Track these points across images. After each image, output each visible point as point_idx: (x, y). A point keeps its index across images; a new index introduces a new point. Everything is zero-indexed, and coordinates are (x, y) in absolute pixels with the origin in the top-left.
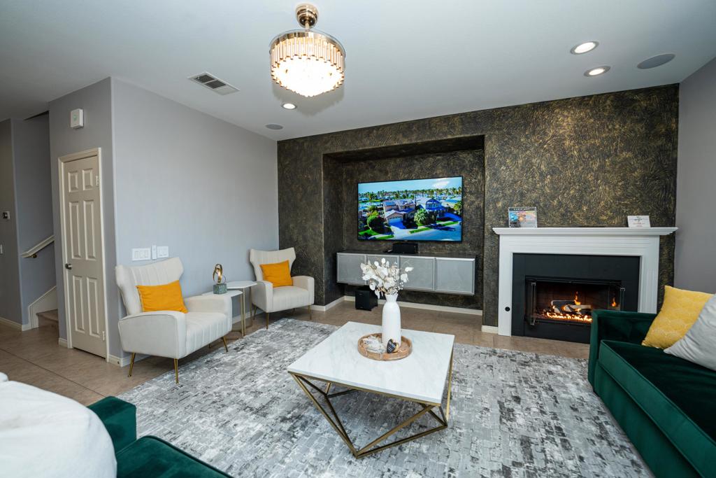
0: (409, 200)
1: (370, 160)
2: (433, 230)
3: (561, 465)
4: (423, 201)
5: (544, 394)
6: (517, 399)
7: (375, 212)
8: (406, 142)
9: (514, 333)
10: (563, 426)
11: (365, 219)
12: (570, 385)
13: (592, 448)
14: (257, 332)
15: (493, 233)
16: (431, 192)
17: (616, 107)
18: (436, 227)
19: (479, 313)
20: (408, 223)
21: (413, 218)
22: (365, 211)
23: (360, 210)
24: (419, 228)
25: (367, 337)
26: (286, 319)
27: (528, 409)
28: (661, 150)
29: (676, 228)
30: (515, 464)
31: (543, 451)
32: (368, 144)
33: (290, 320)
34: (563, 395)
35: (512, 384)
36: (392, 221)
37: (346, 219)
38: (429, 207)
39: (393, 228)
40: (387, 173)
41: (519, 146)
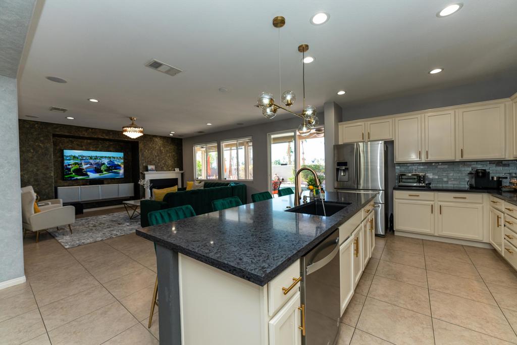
0: (98, 161)
2: (111, 174)
4: (106, 161)
7: (77, 165)
11: (69, 169)
16: (110, 158)
17: (171, 140)
18: (112, 172)
20: (97, 170)
21: (101, 169)
22: (69, 165)
23: (65, 164)
24: (104, 173)
28: (180, 153)
29: (183, 171)
36: (88, 170)
38: (109, 164)
39: (88, 173)
40: (82, 146)
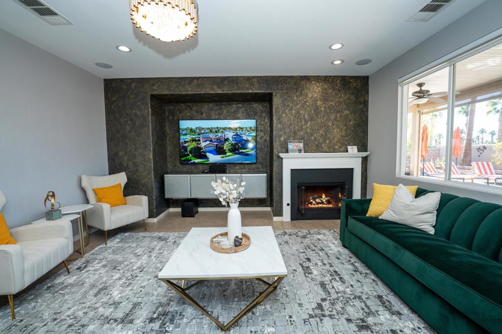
0: (220, 135)
1: (188, 102)
2: (237, 156)
3: (344, 292)
4: (230, 135)
5: (321, 254)
6: (309, 260)
7: (194, 142)
8: (219, 92)
9: (292, 219)
10: (337, 270)
11: (185, 148)
12: (331, 245)
13: (354, 278)
14: (96, 249)
15: (279, 157)
16: (236, 129)
17: (342, 85)
18: (239, 153)
19: (269, 209)
20: (219, 151)
21: (223, 147)
22: (186, 142)
23: (181, 141)
24: (228, 154)
25: (215, 237)
26: (123, 234)
27: (316, 264)
28: (362, 111)
29: (368, 153)
30: (323, 300)
31: (333, 287)
32: (190, 90)
33: (127, 234)
34: (330, 252)
35: (302, 251)
36: (207, 149)
37: (169, 149)
38: (234, 139)
39: (208, 154)
40: (202, 114)
41: (293, 102)
